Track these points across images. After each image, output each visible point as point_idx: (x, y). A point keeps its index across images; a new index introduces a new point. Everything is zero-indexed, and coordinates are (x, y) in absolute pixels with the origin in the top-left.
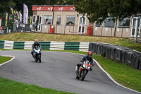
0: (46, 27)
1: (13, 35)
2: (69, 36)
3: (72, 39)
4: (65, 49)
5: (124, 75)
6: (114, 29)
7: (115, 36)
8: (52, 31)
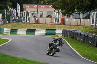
0: (32, 19)
1: (10, 25)
2: (49, 25)
3: (51, 27)
4: (46, 34)
5: (86, 51)
6: (79, 20)
7: (80, 25)
8: (37, 22)
